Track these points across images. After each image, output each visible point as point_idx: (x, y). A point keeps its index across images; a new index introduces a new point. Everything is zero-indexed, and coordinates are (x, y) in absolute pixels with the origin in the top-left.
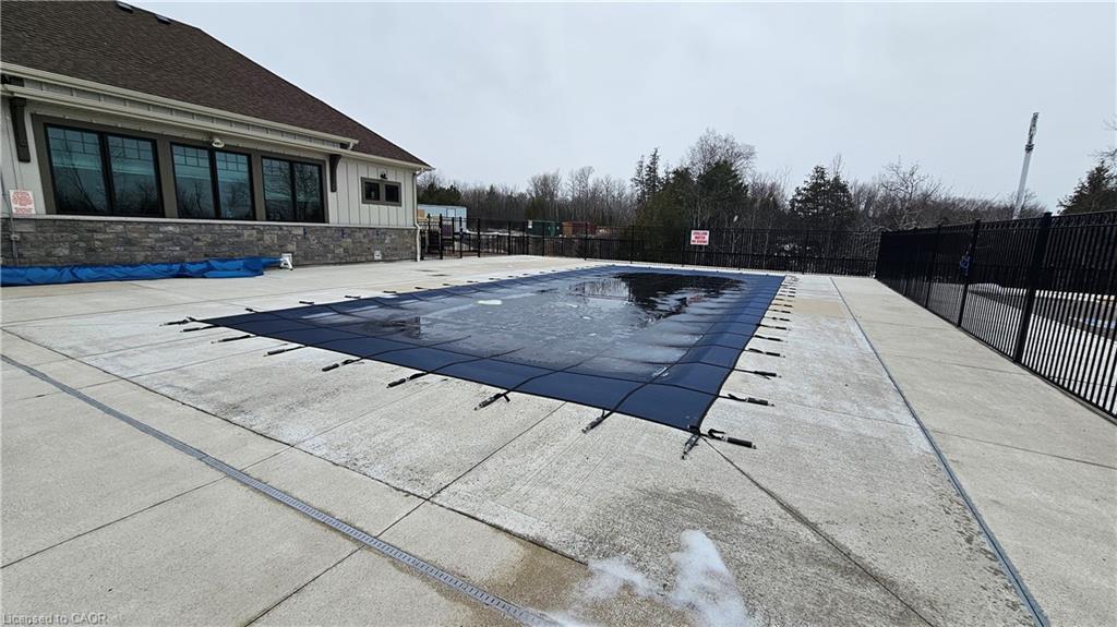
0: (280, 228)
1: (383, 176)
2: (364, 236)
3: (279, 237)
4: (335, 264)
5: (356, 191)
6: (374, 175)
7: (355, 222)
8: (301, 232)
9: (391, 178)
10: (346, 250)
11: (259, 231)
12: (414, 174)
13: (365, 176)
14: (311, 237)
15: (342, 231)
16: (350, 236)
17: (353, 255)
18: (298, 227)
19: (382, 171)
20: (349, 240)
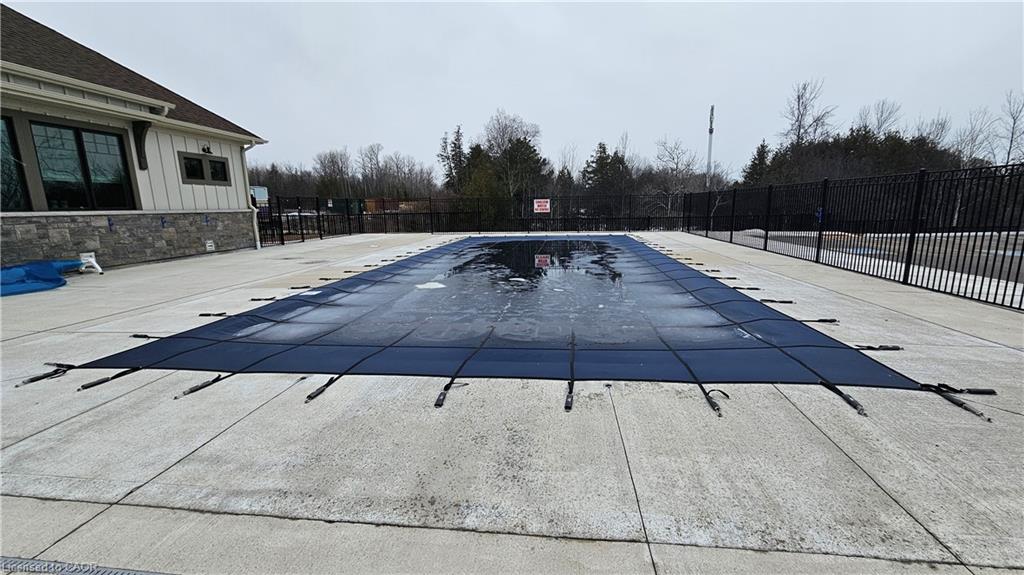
0: (73, 219)
1: (207, 150)
2: (191, 224)
3: (73, 233)
4: (158, 261)
5: (174, 170)
6: (194, 148)
7: (176, 207)
8: (104, 223)
9: (216, 152)
10: (169, 243)
11: (40, 226)
12: (242, 148)
13: (183, 150)
14: (121, 229)
15: (162, 219)
16: (172, 224)
17: (180, 247)
18: (99, 217)
19: (204, 143)
20: (171, 229)
